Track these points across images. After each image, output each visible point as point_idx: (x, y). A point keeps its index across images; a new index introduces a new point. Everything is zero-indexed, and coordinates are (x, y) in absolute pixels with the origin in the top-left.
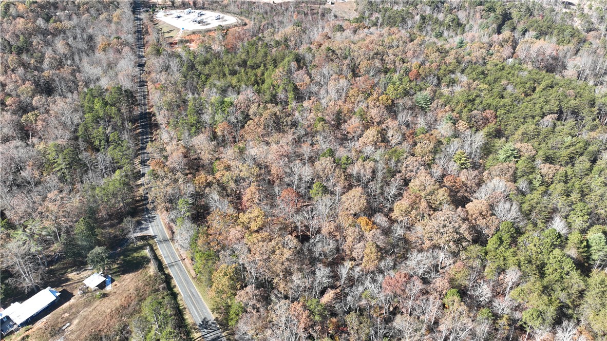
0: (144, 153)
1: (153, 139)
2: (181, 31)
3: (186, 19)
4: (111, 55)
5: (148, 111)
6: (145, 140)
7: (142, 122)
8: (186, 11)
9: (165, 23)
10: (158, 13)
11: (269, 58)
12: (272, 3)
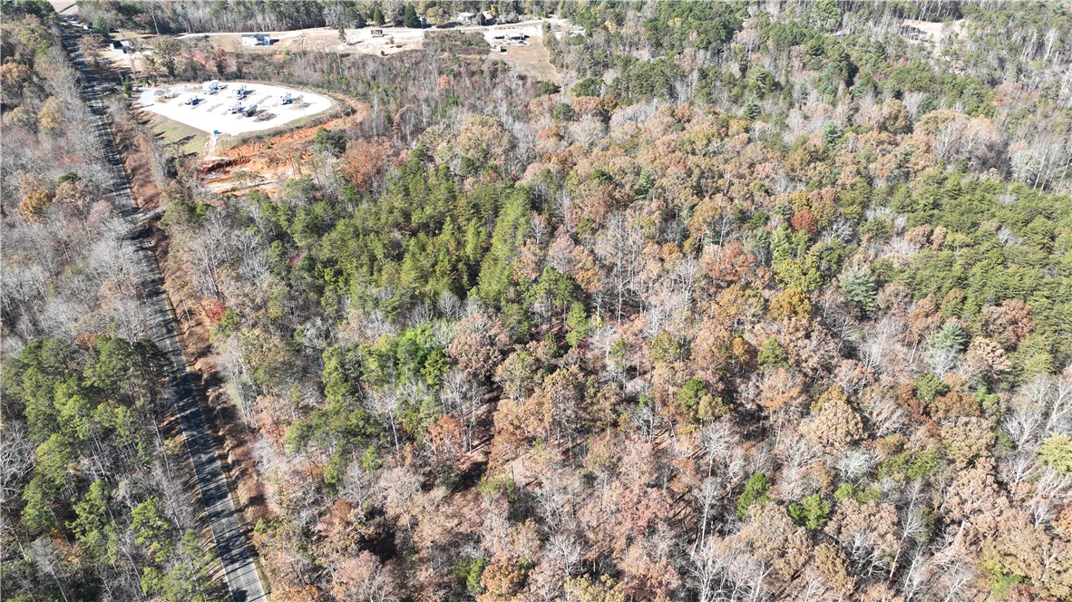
0: (218, 515)
1: (230, 460)
2: (214, 138)
3: (213, 107)
4: (62, 226)
5: (188, 369)
6: (209, 468)
7: (183, 409)
8: (207, 85)
9: (165, 119)
10: (142, 95)
11: (462, 202)
12: (379, 54)
